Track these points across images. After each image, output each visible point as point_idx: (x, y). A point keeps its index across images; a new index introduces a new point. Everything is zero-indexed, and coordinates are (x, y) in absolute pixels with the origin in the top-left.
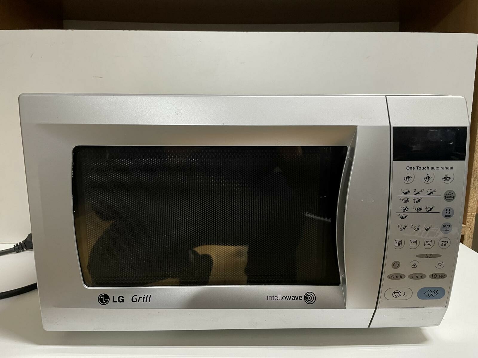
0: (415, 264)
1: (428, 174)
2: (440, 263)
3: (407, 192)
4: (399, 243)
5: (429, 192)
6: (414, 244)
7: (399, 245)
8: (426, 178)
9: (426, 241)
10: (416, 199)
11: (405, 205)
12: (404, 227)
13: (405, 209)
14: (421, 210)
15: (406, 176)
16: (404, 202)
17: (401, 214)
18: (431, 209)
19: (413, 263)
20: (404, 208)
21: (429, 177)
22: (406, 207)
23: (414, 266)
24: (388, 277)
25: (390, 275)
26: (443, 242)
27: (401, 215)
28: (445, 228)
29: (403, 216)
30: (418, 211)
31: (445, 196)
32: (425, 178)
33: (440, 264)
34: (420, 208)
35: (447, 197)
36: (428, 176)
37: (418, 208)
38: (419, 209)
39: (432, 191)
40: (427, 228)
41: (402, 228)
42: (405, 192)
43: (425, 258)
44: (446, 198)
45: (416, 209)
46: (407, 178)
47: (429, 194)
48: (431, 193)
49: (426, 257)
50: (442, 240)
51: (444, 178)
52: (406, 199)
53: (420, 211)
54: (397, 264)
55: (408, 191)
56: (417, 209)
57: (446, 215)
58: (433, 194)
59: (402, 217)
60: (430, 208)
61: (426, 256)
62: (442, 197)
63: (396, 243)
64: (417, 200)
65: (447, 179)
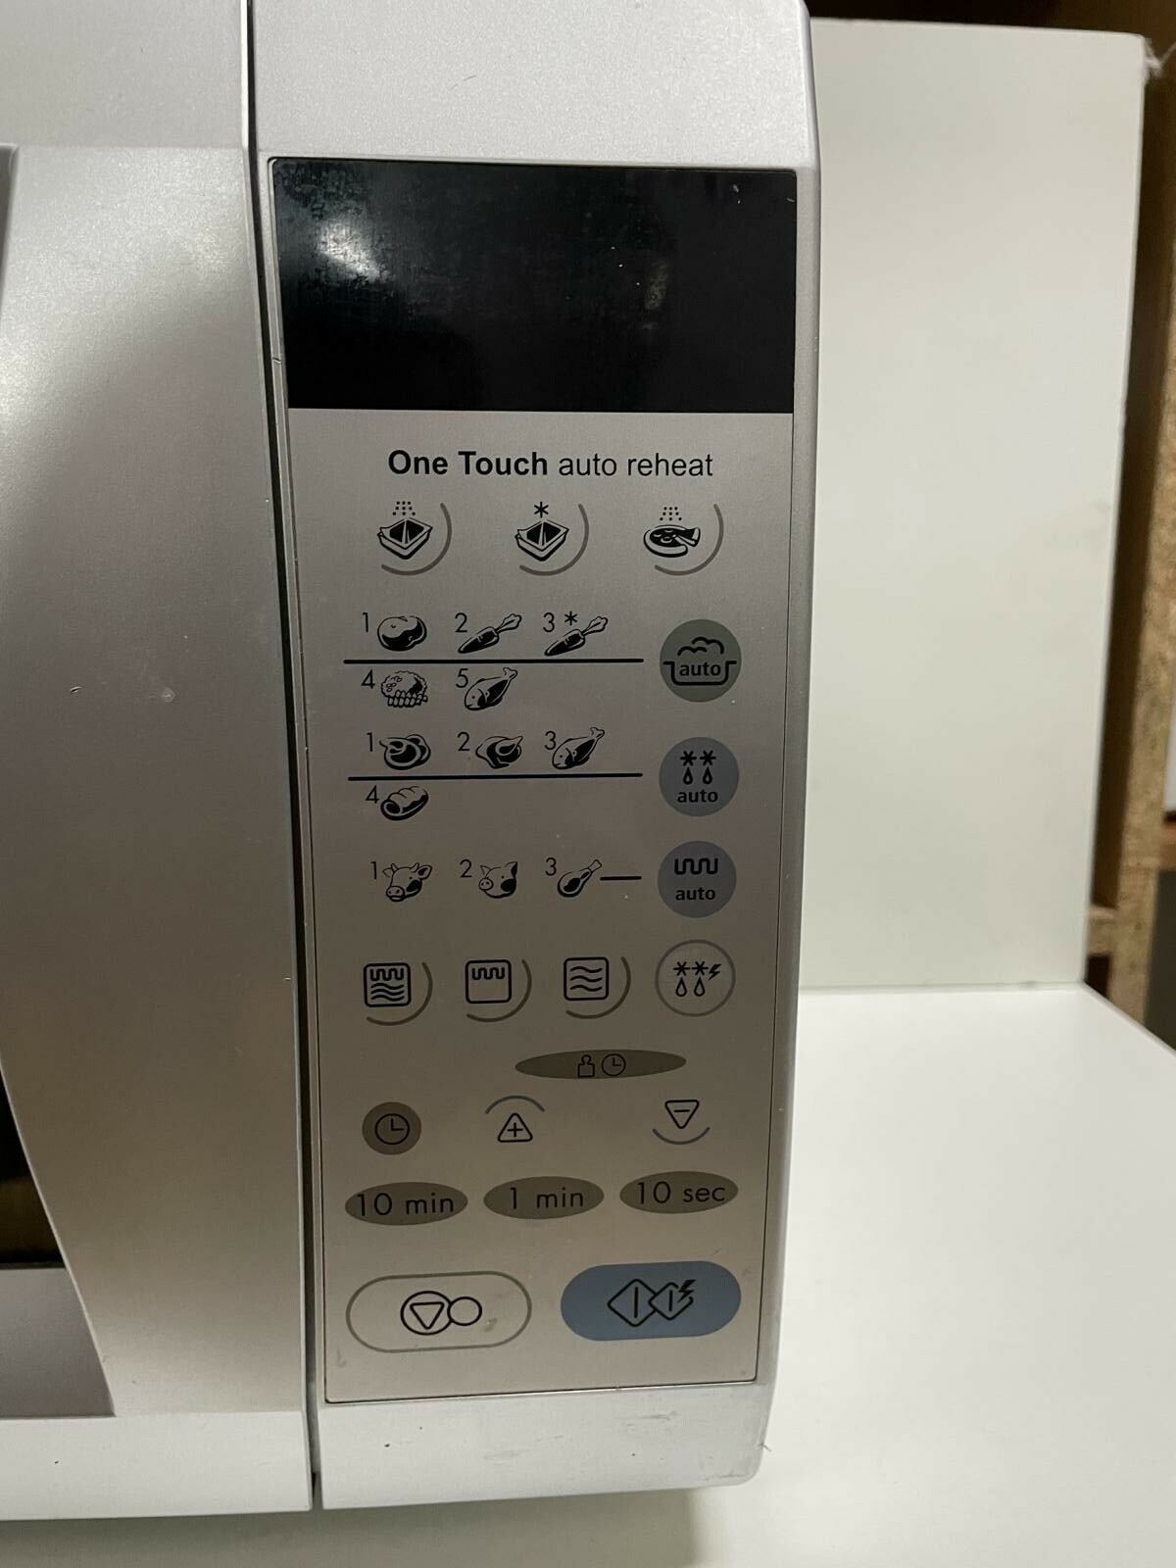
0: (515, 1119)
1: (541, 510)
2: (680, 1111)
3: (406, 634)
4: (393, 982)
5: (560, 635)
6: (496, 988)
7: (394, 999)
8: (533, 534)
9: (571, 965)
10: (472, 681)
11: (405, 723)
12: (416, 877)
13: (407, 754)
14: (515, 756)
15: (394, 521)
16: (396, 701)
17: (385, 790)
18: (585, 750)
19: (502, 1113)
20: (399, 745)
21: (551, 531)
22: (416, 741)
23: (515, 1130)
24: (349, 1207)
25: (361, 1195)
26: (681, 969)
27: (382, 797)
28: (690, 882)
29: (403, 803)
30: (498, 766)
31: (672, 664)
32: (524, 535)
33: (681, 1118)
34: (507, 744)
35: (686, 670)
36: (545, 519)
37: (493, 746)
38: (503, 750)
39: (580, 625)
40: (569, 878)
41: (404, 880)
42: (395, 634)
43: (579, 1077)
44: (679, 678)
45: (483, 752)
46: (396, 532)
47: (561, 648)
48: (574, 641)
49: (586, 1069)
50: (677, 957)
51: (652, 538)
52: (408, 683)
53: (512, 768)
54: (399, 1123)
55: (412, 626)
56: (491, 750)
57: (688, 789)
58: (592, 647)
59: (394, 808)
60: (573, 746)
61: (587, 1065)
62: (652, 669)
63: (370, 983)
64: (486, 687)
65: (676, 544)
